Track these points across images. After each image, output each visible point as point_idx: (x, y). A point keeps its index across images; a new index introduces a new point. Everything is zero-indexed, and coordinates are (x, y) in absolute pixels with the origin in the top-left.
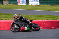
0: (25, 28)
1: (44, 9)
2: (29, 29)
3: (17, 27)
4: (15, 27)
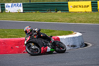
0: (47, 49)
1: (31, 19)
2: (52, 50)
3: (36, 47)
4: (33, 47)
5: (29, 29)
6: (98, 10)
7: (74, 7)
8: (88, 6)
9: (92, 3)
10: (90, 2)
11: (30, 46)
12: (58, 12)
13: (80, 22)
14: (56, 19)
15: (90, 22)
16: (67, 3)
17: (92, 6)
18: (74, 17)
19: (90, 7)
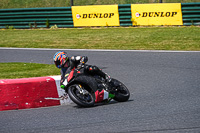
4: (82, 92)
5: (64, 56)
6: (131, 22)
7: (85, 16)
8: (111, 15)
9: (119, 7)
10: (116, 6)
11: (76, 89)
12: (52, 27)
13: (97, 46)
14: (47, 42)
15: (117, 47)
16: (70, 10)
17: (120, 15)
18: (84, 38)
19: (117, 16)
